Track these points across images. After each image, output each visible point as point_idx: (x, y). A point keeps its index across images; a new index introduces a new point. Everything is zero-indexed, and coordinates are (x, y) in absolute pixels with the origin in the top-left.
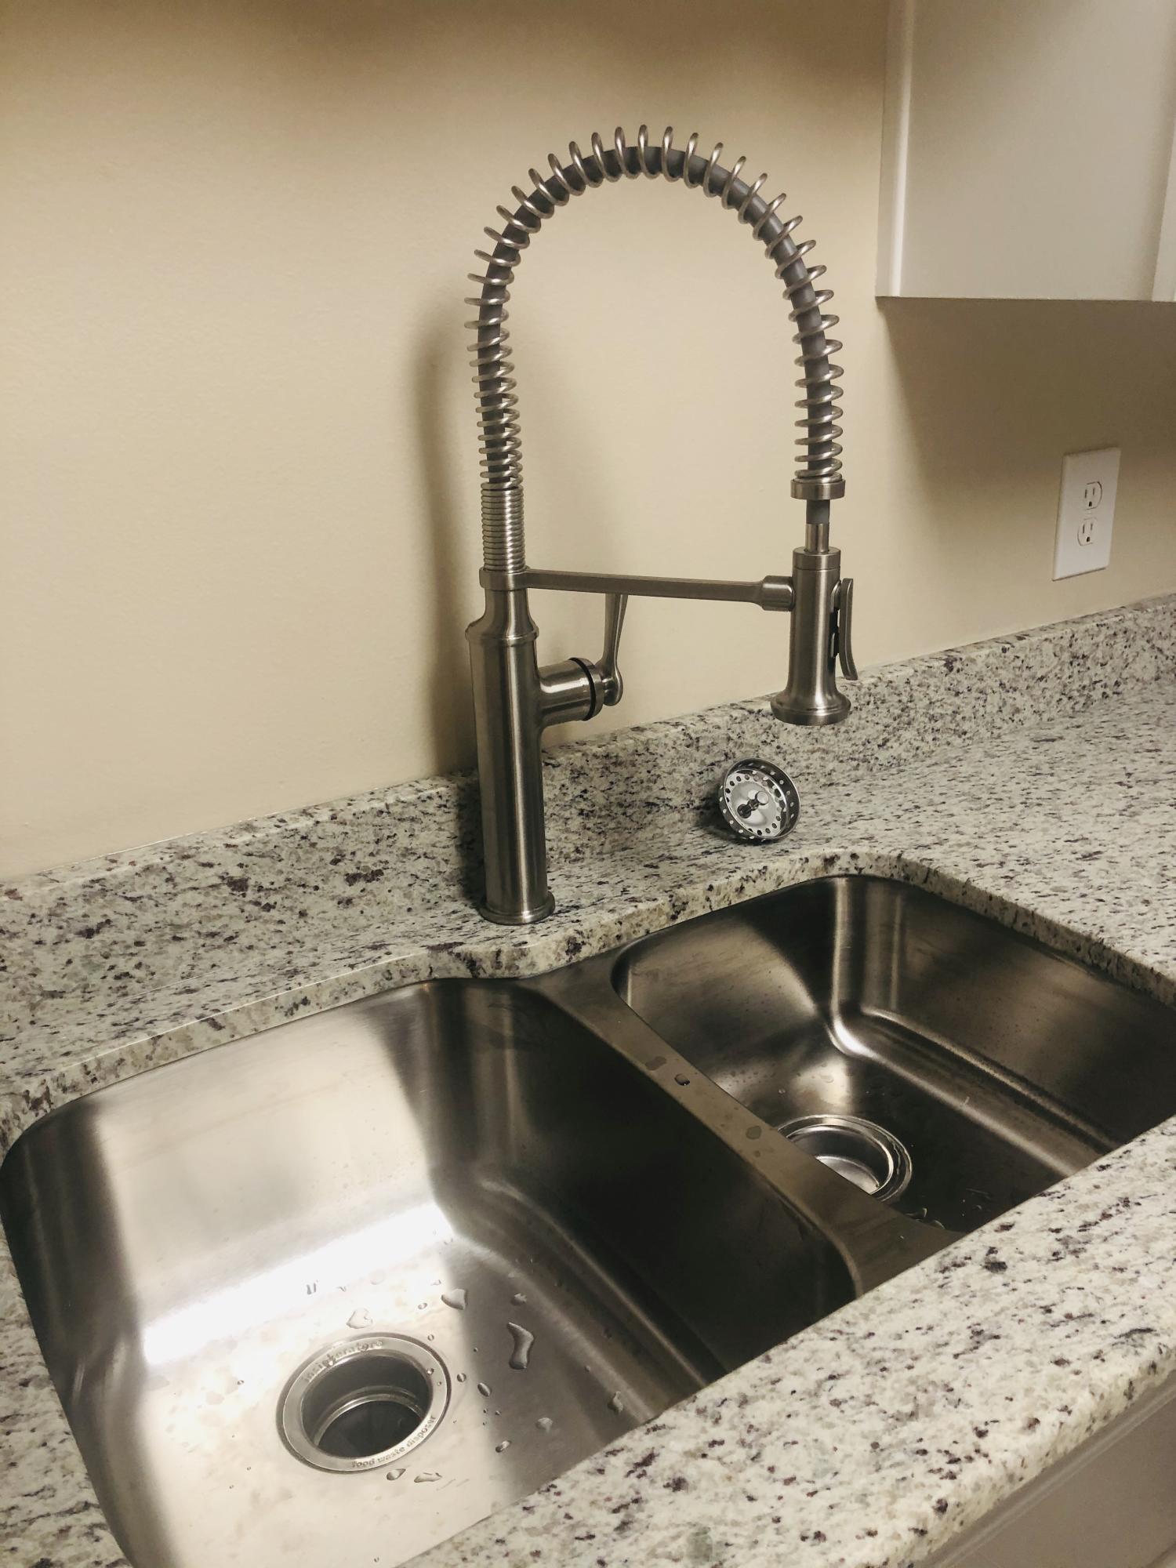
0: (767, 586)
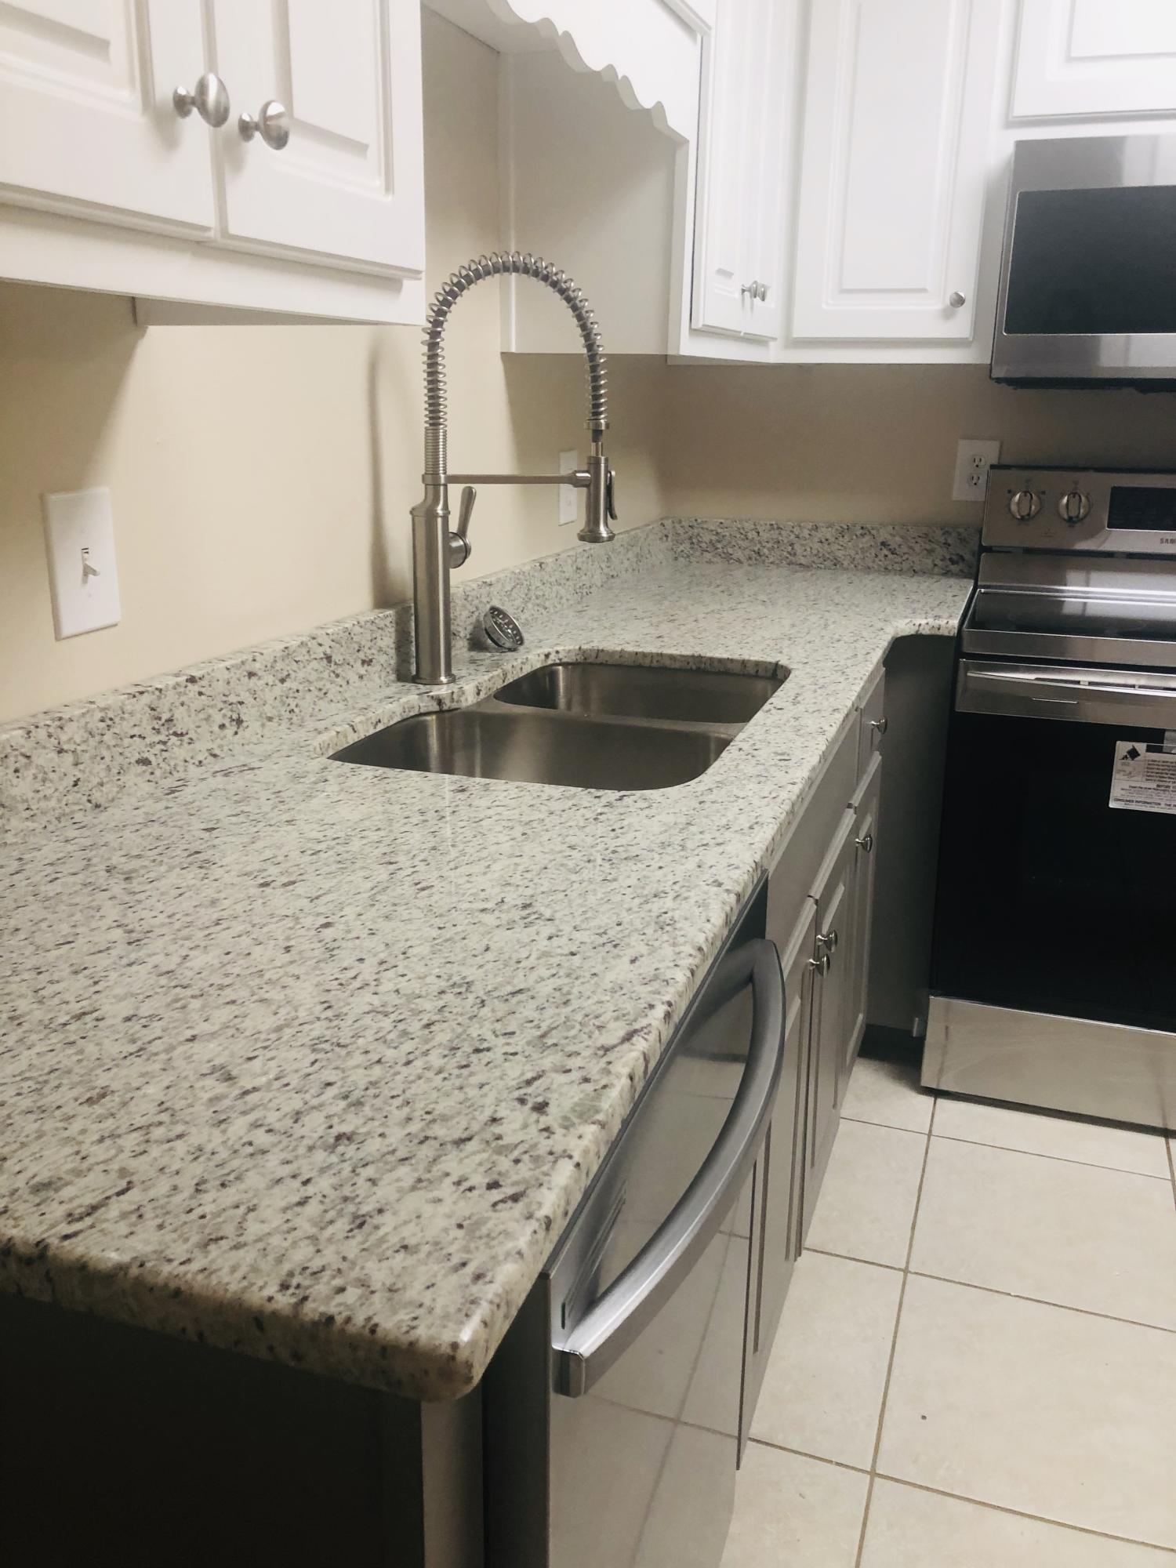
0: (578, 475)
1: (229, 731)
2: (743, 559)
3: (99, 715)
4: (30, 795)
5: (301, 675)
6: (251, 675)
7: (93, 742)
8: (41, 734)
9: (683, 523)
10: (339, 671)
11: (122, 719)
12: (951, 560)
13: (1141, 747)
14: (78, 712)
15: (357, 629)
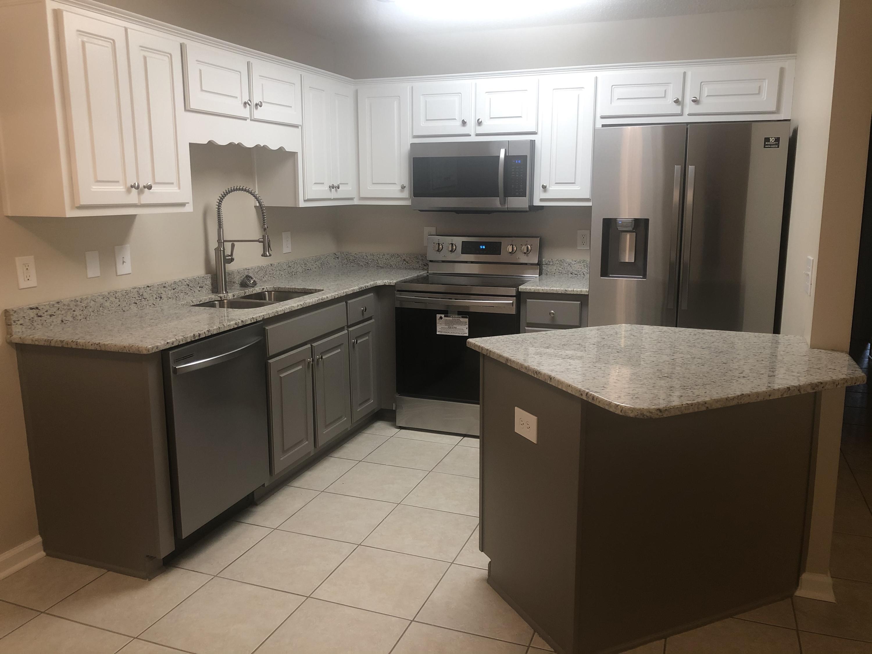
0: (261, 240)
1: (158, 300)
2: (363, 265)
3: (125, 292)
4: (109, 306)
5: (179, 288)
6: (164, 287)
7: (123, 297)
8: (112, 294)
9: (344, 254)
10: (192, 289)
11: (130, 293)
12: (424, 265)
13: (443, 316)
14: (120, 291)
15: (198, 279)
